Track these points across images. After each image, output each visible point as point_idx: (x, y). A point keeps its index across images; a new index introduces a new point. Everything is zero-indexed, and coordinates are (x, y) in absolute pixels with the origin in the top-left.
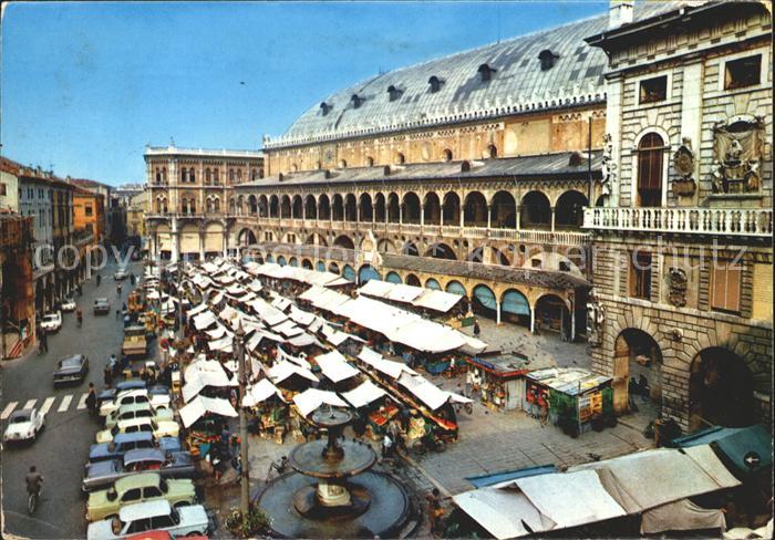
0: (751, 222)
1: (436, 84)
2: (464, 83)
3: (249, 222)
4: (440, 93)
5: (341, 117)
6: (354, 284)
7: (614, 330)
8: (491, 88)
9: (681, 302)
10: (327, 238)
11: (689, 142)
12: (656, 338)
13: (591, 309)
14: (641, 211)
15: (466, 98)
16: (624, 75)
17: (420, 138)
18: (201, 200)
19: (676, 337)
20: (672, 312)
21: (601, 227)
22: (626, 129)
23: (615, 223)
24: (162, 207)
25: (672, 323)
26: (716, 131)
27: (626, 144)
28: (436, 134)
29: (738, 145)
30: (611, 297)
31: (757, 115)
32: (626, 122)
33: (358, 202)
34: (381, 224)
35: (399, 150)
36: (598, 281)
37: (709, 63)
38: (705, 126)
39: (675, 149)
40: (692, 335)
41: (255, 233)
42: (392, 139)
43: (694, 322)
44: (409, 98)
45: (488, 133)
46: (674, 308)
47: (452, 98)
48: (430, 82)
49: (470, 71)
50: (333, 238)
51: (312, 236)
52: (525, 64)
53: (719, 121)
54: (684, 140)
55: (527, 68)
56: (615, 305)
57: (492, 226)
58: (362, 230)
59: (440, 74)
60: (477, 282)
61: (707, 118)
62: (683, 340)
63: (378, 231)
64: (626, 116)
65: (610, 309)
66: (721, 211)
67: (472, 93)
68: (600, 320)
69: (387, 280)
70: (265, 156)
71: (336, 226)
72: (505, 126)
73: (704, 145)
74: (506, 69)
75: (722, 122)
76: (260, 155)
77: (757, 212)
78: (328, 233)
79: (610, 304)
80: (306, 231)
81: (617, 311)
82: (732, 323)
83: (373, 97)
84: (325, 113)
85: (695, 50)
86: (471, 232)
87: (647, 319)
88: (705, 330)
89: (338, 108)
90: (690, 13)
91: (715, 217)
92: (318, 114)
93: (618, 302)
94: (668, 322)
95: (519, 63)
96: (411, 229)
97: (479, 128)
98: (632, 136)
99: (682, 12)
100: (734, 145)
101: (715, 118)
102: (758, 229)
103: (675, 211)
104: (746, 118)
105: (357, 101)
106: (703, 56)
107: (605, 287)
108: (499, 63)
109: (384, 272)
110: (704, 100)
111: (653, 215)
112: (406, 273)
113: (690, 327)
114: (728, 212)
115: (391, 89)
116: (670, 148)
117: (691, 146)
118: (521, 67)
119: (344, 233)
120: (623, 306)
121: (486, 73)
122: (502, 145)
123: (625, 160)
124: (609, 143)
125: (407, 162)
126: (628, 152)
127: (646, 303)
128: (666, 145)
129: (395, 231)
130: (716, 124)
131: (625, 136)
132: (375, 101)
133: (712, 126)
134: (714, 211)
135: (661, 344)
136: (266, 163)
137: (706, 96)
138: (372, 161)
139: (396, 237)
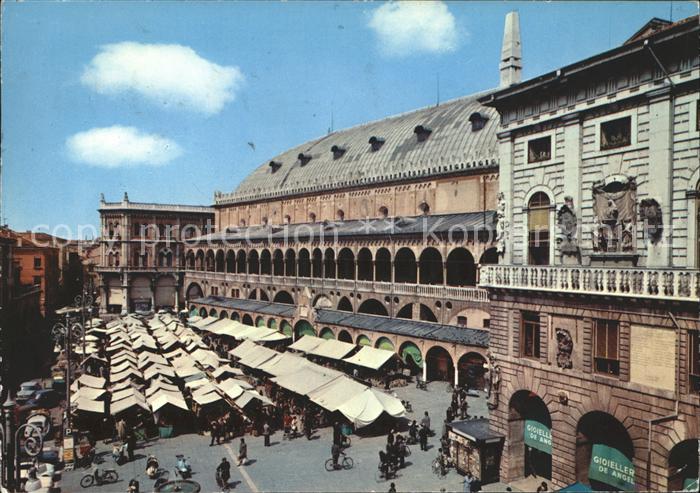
0: (624, 282)
1: (376, 144)
2: (402, 143)
3: (197, 276)
4: (379, 152)
5: (288, 175)
6: (291, 339)
7: (508, 391)
8: (425, 148)
9: (567, 364)
10: (269, 293)
11: (572, 201)
12: (546, 401)
13: (487, 370)
14: (529, 269)
15: (403, 158)
16: (514, 134)
17: (359, 196)
18: (154, 254)
19: (564, 401)
20: (559, 374)
21: (494, 285)
22: (517, 188)
23: (507, 282)
24: (114, 261)
25: (559, 385)
26: (595, 191)
27: (518, 202)
28: (373, 191)
29: (614, 204)
30: (505, 358)
31: (629, 175)
32: (516, 181)
33: (297, 257)
34: (318, 279)
35: (340, 207)
36: (495, 340)
37: (586, 124)
38: (585, 186)
39: (559, 208)
40: (577, 398)
41: (202, 287)
42: (333, 196)
43: (579, 385)
44: (351, 157)
45: (421, 191)
46: (560, 370)
47: (389, 157)
48: (370, 142)
49: (408, 132)
50: (274, 293)
51: (255, 291)
52: (457, 125)
53: (596, 180)
54: (566, 199)
55: (460, 128)
56: (509, 365)
57: (421, 283)
58: (301, 285)
59: (379, 135)
60: (405, 339)
61: (587, 178)
62: (569, 403)
63: (315, 286)
64: (517, 175)
65: (505, 370)
66: (599, 270)
67: (409, 153)
68: (495, 380)
69: (321, 336)
70: (217, 212)
71: (276, 281)
72: (437, 185)
73: (585, 205)
74: (440, 130)
75: (599, 182)
76: (212, 211)
77: (630, 271)
78: (269, 288)
79: (505, 364)
80: (249, 286)
81: (511, 372)
82: (612, 387)
83: (318, 156)
84: (274, 171)
85: (573, 111)
86: (402, 288)
87: (537, 381)
88: (587, 393)
89: (285, 167)
90: (566, 74)
91: (594, 276)
92: (268, 171)
93: (511, 363)
94: (555, 385)
95: (453, 125)
96: (346, 284)
97: (413, 186)
98: (522, 194)
99: (559, 73)
100: (610, 204)
101: (594, 178)
102: (631, 290)
103: (559, 270)
104: (619, 179)
105: (304, 159)
106: (582, 117)
107: (501, 347)
108: (435, 124)
109: (319, 328)
110: (583, 160)
111: (539, 273)
112: (340, 329)
113: (574, 389)
114: (618, 271)
115: (335, 149)
116: (556, 206)
117: (572, 204)
118: (454, 127)
119: (284, 288)
120: (516, 367)
121: (422, 133)
122: (434, 204)
123: (517, 218)
124: (503, 202)
125: (346, 218)
126: (520, 210)
127: (536, 364)
128: (552, 203)
129: (332, 287)
130: (594, 183)
131: (516, 195)
132: (320, 160)
133: (590, 185)
134: (593, 270)
135: (551, 407)
136: (217, 218)
137: (585, 156)
138: (313, 216)
139: (332, 293)
